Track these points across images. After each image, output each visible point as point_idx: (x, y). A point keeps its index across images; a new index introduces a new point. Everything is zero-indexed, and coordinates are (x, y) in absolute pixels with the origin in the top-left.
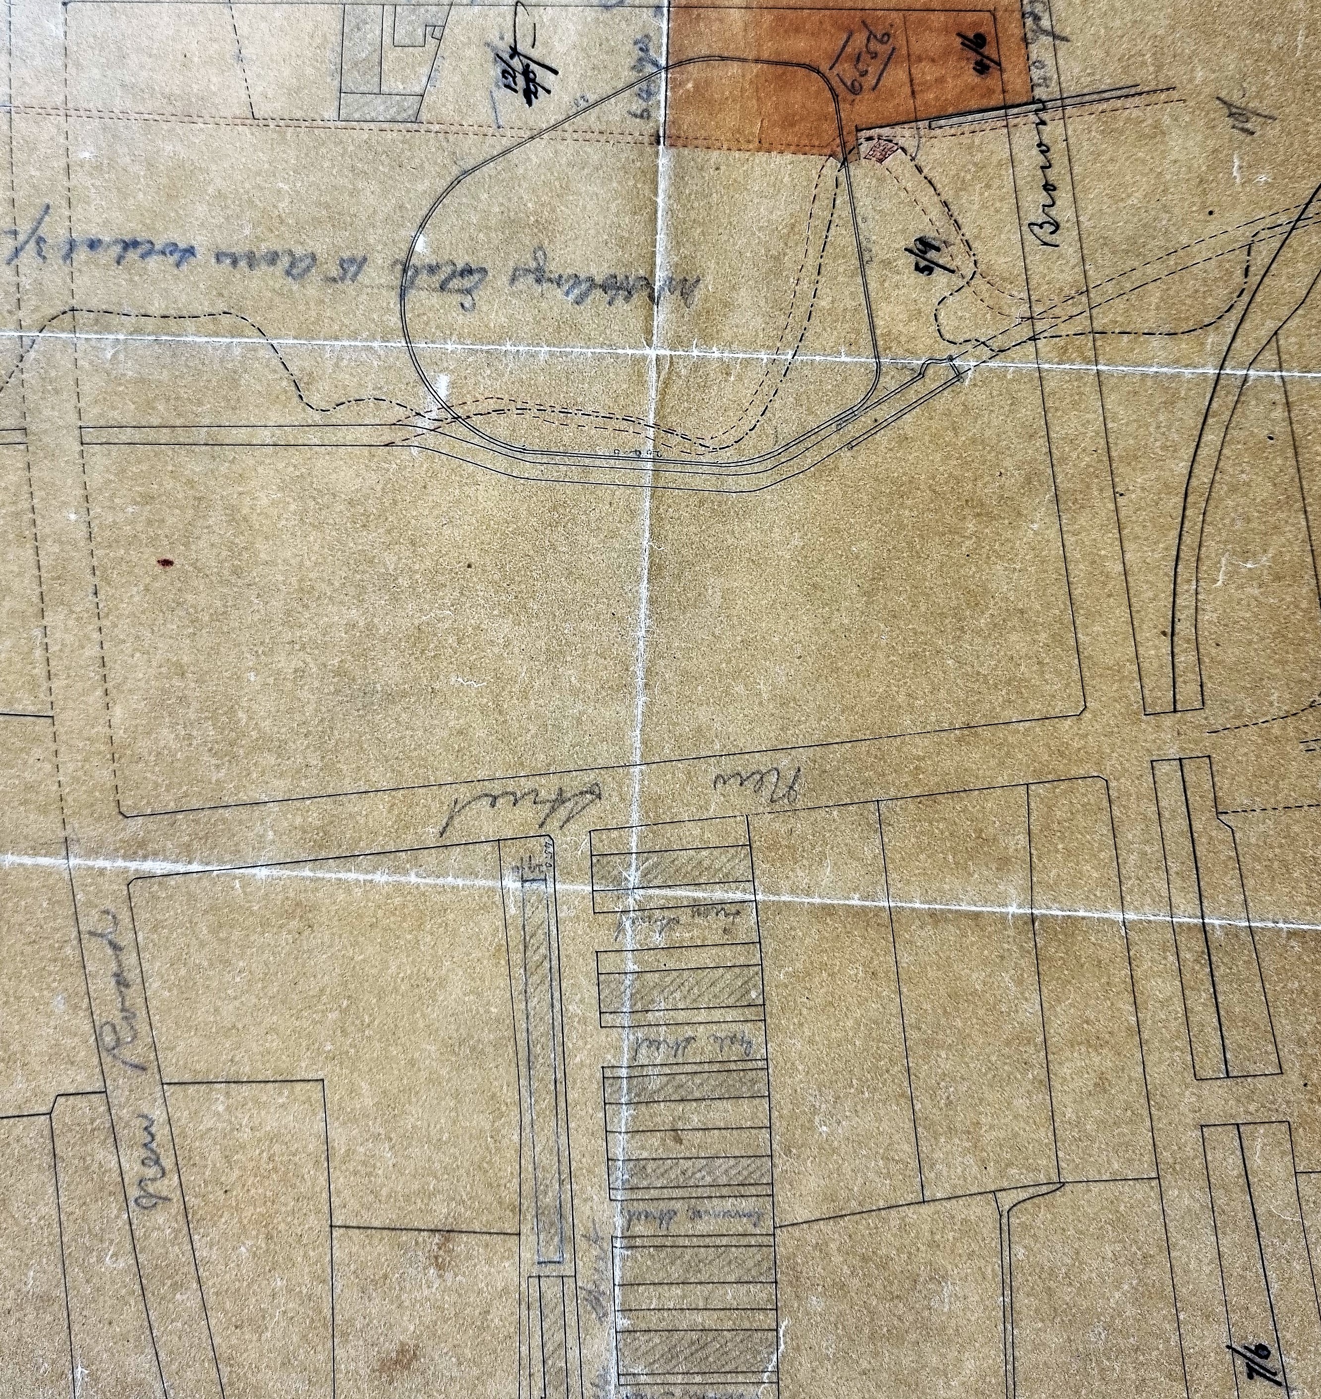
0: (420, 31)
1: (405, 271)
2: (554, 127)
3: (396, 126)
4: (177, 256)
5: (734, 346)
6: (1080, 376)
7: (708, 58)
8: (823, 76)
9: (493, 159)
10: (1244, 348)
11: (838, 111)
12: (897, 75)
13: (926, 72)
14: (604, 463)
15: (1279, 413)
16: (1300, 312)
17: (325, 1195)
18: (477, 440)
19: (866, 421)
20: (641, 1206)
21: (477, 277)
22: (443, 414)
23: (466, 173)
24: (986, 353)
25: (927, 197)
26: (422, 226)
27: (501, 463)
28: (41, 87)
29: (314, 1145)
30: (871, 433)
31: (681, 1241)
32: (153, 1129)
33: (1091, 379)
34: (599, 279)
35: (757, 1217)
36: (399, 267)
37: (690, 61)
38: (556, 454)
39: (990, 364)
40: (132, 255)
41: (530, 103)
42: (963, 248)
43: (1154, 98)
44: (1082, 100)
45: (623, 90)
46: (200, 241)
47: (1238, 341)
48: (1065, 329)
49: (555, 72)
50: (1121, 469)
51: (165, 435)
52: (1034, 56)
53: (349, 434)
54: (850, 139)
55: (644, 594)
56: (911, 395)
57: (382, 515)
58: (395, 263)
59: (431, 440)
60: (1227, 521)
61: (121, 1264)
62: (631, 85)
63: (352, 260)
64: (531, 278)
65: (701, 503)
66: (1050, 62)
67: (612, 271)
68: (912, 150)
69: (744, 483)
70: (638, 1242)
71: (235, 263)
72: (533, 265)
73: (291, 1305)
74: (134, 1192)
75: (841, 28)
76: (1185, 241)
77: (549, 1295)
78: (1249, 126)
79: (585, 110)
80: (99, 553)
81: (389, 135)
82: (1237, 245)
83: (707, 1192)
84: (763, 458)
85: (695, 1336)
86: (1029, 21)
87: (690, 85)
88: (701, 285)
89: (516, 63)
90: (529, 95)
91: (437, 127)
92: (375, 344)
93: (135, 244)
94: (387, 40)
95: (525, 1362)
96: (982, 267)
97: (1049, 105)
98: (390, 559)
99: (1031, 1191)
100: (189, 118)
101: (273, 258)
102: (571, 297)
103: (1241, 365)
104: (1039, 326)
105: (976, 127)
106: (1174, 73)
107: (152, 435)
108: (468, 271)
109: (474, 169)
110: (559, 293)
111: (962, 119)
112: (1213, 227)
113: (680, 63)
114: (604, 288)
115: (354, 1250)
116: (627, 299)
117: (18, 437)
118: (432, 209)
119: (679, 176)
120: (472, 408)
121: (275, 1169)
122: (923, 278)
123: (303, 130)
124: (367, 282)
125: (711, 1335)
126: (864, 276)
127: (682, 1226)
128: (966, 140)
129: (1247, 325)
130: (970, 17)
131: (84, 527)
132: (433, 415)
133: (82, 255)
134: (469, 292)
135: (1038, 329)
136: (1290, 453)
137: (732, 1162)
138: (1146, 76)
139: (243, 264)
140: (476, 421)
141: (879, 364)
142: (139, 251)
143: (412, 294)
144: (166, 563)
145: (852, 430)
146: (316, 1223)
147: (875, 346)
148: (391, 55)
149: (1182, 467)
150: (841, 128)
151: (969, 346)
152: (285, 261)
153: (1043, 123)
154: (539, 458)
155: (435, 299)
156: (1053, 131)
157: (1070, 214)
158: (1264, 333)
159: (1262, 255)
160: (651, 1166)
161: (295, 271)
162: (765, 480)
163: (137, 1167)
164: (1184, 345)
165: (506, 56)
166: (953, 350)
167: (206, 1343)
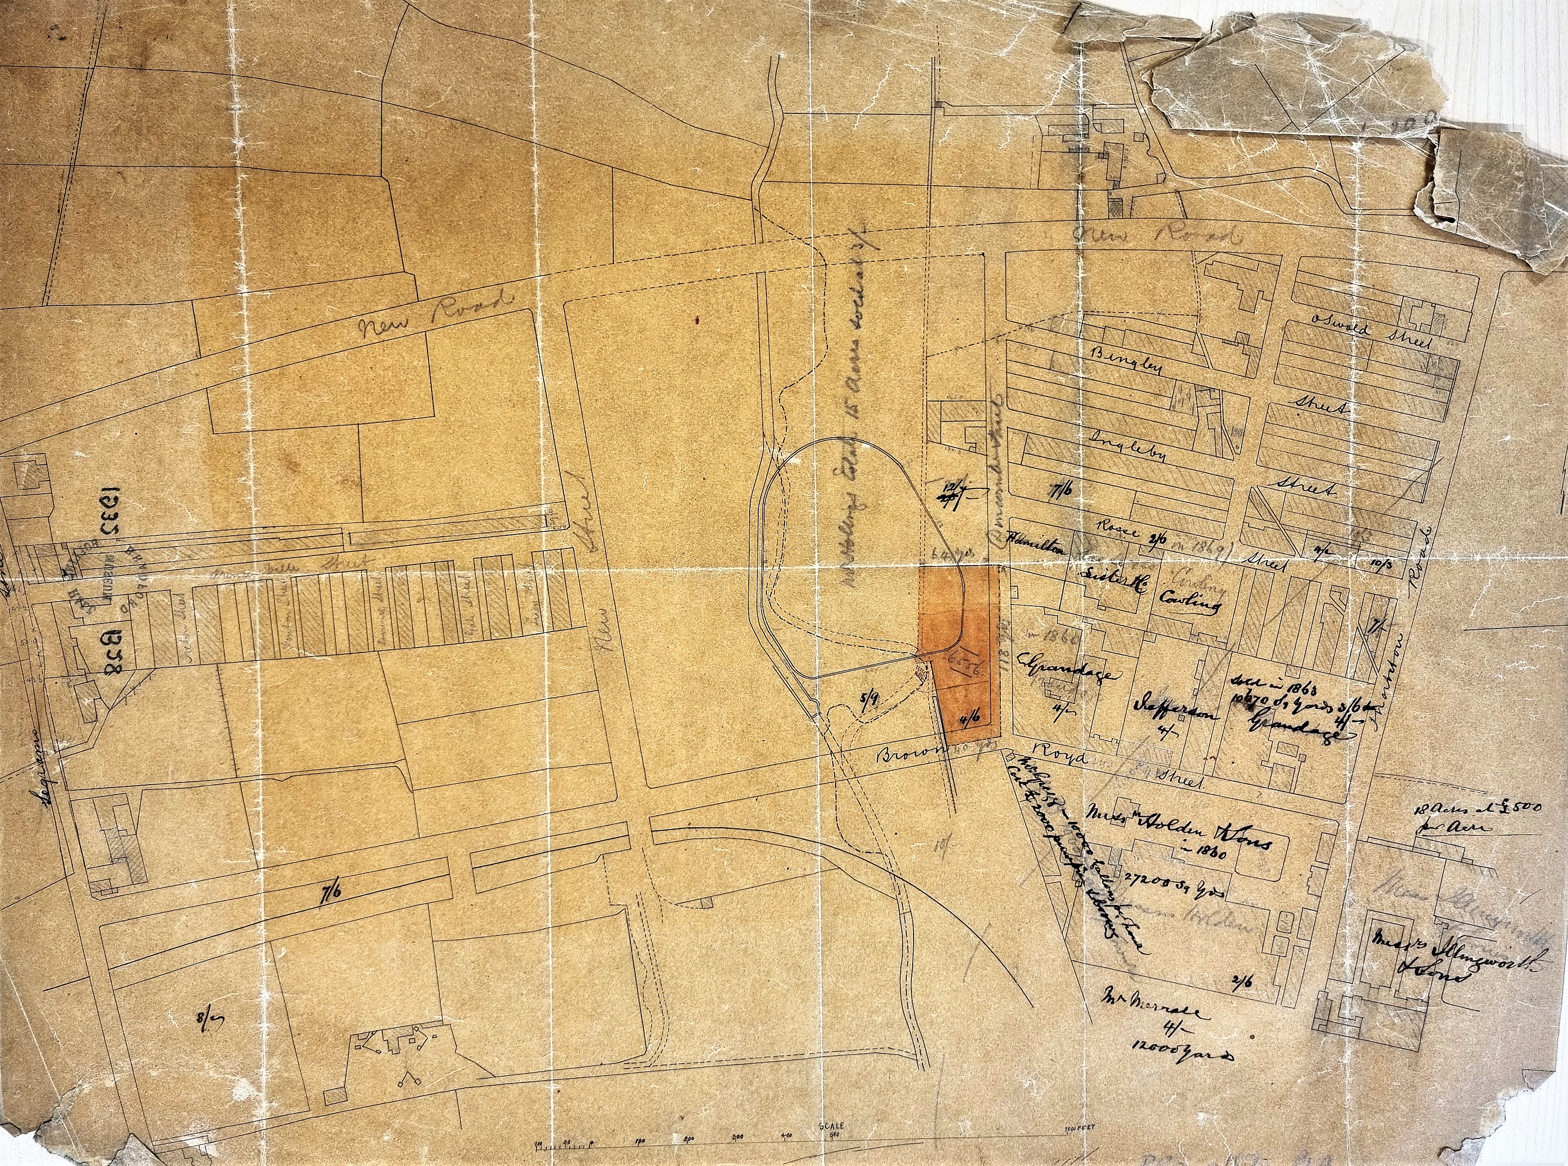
0: (973, 441)
1: (852, 439)
2: (926, 511)
3: (925, 432)
4: (856, 319)
5: (821, 607)
6: (815, 776)
7: (963, 585)
8: (957, 643)
9: (910, 481)
10: (831, 854)
11: (940, 651)
12: (959, 679)
13: (960, 694)
14: (760, 545)
15: (800, 872)
16: (850, 879)
17: (374, 420)
18: (768, 479)
19: (787, 673)
20: (384, 584)
21: (850, 475)
22: (781, 462)
23: (902, 467)
24: (823, 729)
25: (899, 697)
26: (874, 446)
27: (757, 493)
28: (940, 243)
29: (401, 414)
30: (781, 676)
31: (367, 605)
32: (400, 327)
33: (813, 782)
34: (851, 537)
35: (383, 642)
36: (853, 436)
37: (962, 577)
38: (763, 520)
39: (818, 733)
40: (855, 296)
41: (938, 498)
42: (874, 717)
43: (951, 803)
44: (949, 770)
45: (946, 544)
46: (863, 332)
47: (835, 851)
48: (837, 767)
49: (954, 510)
50: (769, 799)
51: (763, 316)
52: (969, 744)
53: (768, 415)
54: (926, 658)
56: (801, 695)
57: (728, 433)
58: (856, 433)
59: (767, 457)
60: (747, 851)
61: (327, 314)
62: (949, 549)
63: (856, 411)
64: (851, 503)
65: (742, 595)
66: (967, 753)
67: (856, 544)
68: (922, 689)
69: (753, 615)
70: (365, 583)
71: (853, 350)
72: (858, 504)
73: (315, 406)
74: (367, 319)
75: (980, 651)
76: (882, 822)
77: (333, 539)
78: (939, 848)
79: (936, 526)
80: (700, 285)
81: (920, 427)
82: (881, 847)
83: (394, 617)
84: (766, 624)
85: (319, 614)
86: (986, 742)
87: (950, 578)
88: (851, 589)
89: (958, 490)
90: (942, 498)
91: (925, 452)
92: (814, 425)
93: (861, 297)
94: (968, 424)
95: (296, 528)
96: (865, 726)
97: (946, 753)
98: (706, 438)
99: (407, 776)
100: (926, 323)
101: (856, 370)
102: (842, 524)
103: (822, 852)
104: (838, 756)
105: (934, 719)
106: (963, 813)
107: (763, 310)
108: (853, 470)
109: (904, 472)
110: (844, 518)
111: (938, 712)
112: (889, 836)
113: (961, 572)
114: (848, 541)
115: (347, 437)
116: (842, 552)
117: (759, 239)
118: (883, 451)
119: (905, 574)
120: (784, 476)
121: (385, 394)
122: (860, 698)
123: (921, 383)
124: (846, 420)
125: (320, 622)
126: (859, 668)
127: (375, 605)
128: (928, 715)
129: (843, 854)
130: (987, 712)
131: (714, 276)
132: (780, 457)
133: (854, 268)
134: (843, 472)
135: (836, 755)
136: (781, 878)
137: (410, 628)
138: (961, 799)
139: (853, 354)
140: (778, 479)
141: (816, 678)
142: (858, 300)
143: (840, 443)
144: (697, 321)
145: (783, 668)
146: (359, 417)
147: (825, 676)
148: (961, 426)
149: (772, 828)
150: (931, 653)
151: (827, 722)
152: (855, 377)
153: (937, 751)
154: (761, 512)
155: (838, 456)
156: (933, 756)
157: (893, 767)
158: (838, 862)
159: (878, 860)
160: (405, 588)
161: (850, 382)
162: (756, 625)
163: (380, 320)
164: (831, 825)
165: (961, 485)
166: (824, 715)
167: (290, 361)
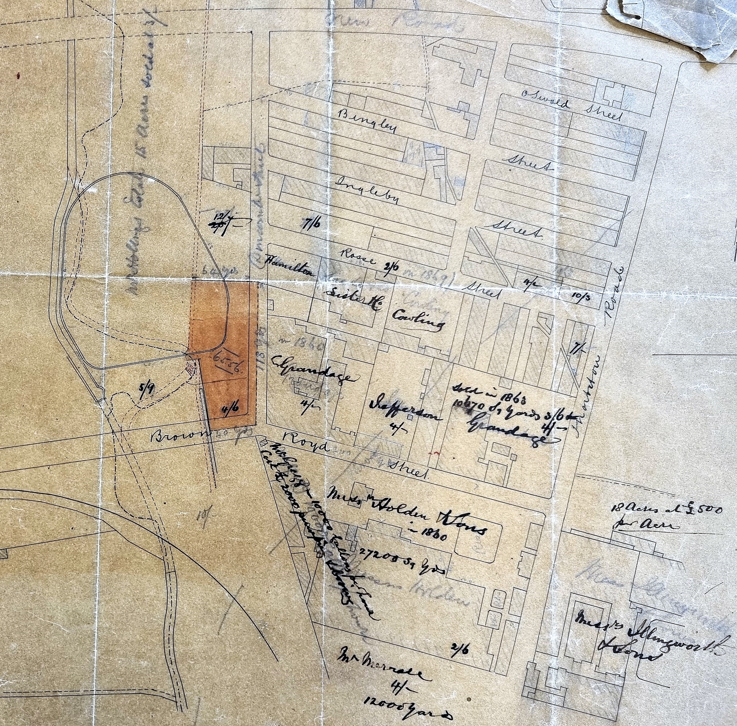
0: (239, 180)
1: (140, 174)
2: (199, 234)
3: (200, 170)
4: (146, 80)
5: (109, 310)
6: (98, 451)
7: (228, 298)
8: (221, 345)
9: (186, 210)
10: (109, 517)
11: (206, 351)
12: (222, 375)
13: (223, 387)
14: (61, 257)
15: (83, 532)
16: (125, 540)
18: (70, 204)
19: (79, 364)
21: (138, 203)
22: (81, 191)
23: (180, 199)
24: (107, 412)
25: (172, 388)
26: (158, 181)
27: (61, 215)
28: (216, 22)
30: (74, 365)
33: (97, 456)
34: (137, 254)
36: (141, 172)
37: (227, 290)
38: (65, 237)
39: (103, 415)
40: (147, 61)
41: (210, 225)
42: (150, 403)
43: (212, 479)
44: (211, 450)
45: (215, 263)
46: (152, 89)
47: (113, 515)
48: (117, 444)
49: (222, 235)
50: (59, 468)
51: (71, 75)
52: (229, 431)
53: (72, 152)
54: (195, 357)
55: (6, 273)
56: (90, 382)
57: (38, 165)
58: (143, 169)
59: (70, 186)
60: (38, 511)
62: (217, 267)
63: (144, 152)
64: (137, 226)
65: (44, 297)
66: (227, 437)
67: (140, 259)
68: (190, 382)
69: (53, 314)
71: (143, 104)
72: (143, 227)
75: (241, 352)
76: (153, 493)
78: (201, 518)
79: (207, 247)
80: (22, 48)
81: (196, 167)
82: (151, 514)
84: (63, 322)
86: (243, 429)
87: (217, 290)
88: (134, 296)
89: (226, 219)
90: (213, 224)
91: (199, 187)
92: (109, 162)
93: (151, 62)
94: (236, 166)
96: (143, 411)
97: (209, 437)
98: (21, 169)
100: (203, 84)
101: (145, 120)
102: (129, 243)
103: (102, 517)
104: (118, 434)
105: (200, 407)
106: (222, 487)
107: (72, 70)
108: (140, 200)
109: (182, 202)
110: (131, 237)
111: (203, 402)
112: (159, 504)
113: (226, 286)
114: (133, 256)
116: (128, 265)
117: (71, 14)
118: (165, 185)
119: (179, 286)
120: (83, 202)
122: (138, 387)
123: (198, 131)
124: (136, 158)
126: (139, 363)
128: (195, 404)
129: (119, 518)
130: (245, 405)
131: (33, 42)
132: (80, 186)
133: (147, 40)
134: (131, 200)
135: (117, 434)
136: (66, 536)
138: (221, 475)
139: (143, 107)
140: (78, 204)
141: (102, 369)
142: (148, 64)
143: (130, 177)
144: (18, 76)
145: (75, 358)
147: (110, 368)
148: (230, 167)
149: (60, 493)
150: (200, 352)
151: (110, 406)
152: (144, 124)
153: (202, 435)
154: (63, 230)
155: (128, 187)
156: (198, 439)
157: (165, 446)
158: (116, 526)
159: (148, 524)
161: (140, 129)
162: (54, 322)
164: (111, 493)
165: (229, 215)
166: (108, 400)
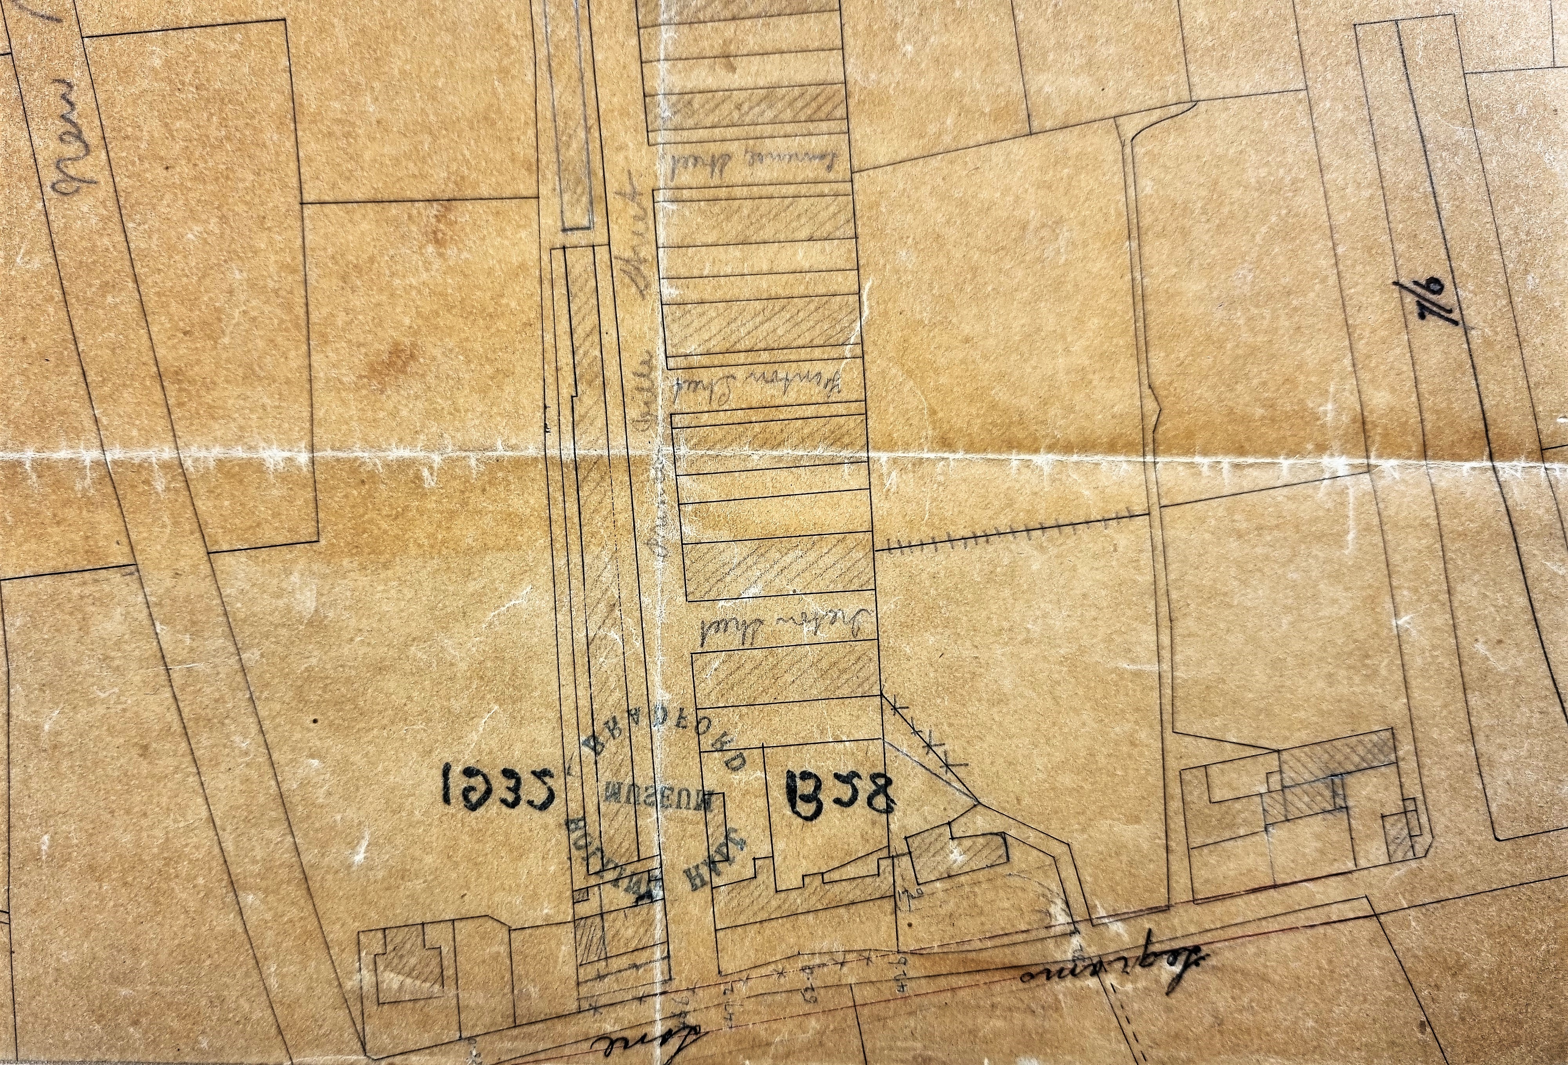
17: (293, 165)
20: (688, 149)
29: (277, 102)
31: (738, 192)
32: (73, 98)
35: (828, 158)
61: (36, 264)
70: (686, 194)
73: (254, 303)
74: (50, 176)
77: (576, 270)
83: (768, 130)
85: (758, 305)
95: (550, 356)
99: (1156, 115)
115: (331, 229)
121: (228, 138)
125: (779, 304)
127: (737, 172)
137: (797, 91)
146: (285, 200)
160: (698, 99)
163: (54, 145)
167: (147, 358)
